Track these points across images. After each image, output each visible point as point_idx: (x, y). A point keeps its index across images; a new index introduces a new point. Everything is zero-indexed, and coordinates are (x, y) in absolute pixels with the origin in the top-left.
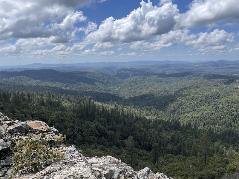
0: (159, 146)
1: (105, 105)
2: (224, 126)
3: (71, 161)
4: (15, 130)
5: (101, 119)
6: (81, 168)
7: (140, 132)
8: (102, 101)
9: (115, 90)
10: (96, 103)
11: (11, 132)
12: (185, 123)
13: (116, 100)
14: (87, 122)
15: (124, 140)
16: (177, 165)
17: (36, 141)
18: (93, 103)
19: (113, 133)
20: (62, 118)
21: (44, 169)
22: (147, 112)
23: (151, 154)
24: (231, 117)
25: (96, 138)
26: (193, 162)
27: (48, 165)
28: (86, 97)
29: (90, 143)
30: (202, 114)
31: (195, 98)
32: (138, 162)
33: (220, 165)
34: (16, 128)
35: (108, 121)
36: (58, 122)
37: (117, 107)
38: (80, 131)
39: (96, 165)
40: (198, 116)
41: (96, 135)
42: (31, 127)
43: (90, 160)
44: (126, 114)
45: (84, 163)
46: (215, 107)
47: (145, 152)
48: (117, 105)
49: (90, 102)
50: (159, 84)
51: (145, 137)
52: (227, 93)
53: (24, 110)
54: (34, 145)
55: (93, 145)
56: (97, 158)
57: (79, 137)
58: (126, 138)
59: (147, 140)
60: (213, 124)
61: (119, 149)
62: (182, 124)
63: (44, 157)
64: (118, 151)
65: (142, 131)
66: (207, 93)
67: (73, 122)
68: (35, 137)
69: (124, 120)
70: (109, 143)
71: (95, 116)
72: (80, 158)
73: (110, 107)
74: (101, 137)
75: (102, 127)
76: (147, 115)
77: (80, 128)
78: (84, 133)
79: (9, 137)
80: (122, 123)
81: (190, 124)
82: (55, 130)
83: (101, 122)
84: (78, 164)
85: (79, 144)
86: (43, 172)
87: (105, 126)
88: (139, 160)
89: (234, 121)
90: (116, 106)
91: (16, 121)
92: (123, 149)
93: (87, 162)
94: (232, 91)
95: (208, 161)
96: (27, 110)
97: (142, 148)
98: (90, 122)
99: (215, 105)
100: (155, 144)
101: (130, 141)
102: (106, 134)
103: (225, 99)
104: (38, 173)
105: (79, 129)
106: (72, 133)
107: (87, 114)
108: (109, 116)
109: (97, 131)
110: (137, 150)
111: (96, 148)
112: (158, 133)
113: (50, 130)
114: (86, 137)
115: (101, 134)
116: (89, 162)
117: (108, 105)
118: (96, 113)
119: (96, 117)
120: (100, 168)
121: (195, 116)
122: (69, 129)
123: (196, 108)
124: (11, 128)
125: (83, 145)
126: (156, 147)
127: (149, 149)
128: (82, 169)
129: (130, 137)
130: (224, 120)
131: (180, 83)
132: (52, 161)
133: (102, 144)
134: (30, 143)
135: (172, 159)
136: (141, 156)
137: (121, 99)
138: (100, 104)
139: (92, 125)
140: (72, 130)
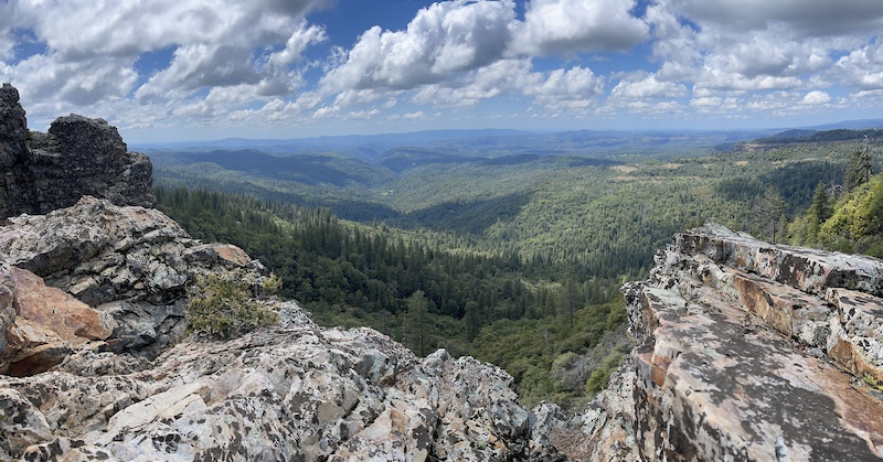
0: (481, 307)
1: (362, 227)
2: (598, 250)
5: (354, 255)
6: (310, 346)
7: (438, 281)
8: (355, 219)
9: (381, 195)
10: (342, 222)
11: (187, 260)
12: (530, 257)
13: (385, 217)
14: (322, 259)
15: (404, 299)
16: (519, 339)
17: (231, 282)
18: (335, 223)
19: (380, 283)
20: (273, 247)
21: (240, 336)
22: (453, 241)
23: (463, 323)
24: (606, 233)
25: (343, 293)
26: (549, 326)
27: (248, 332)
28: (322, 209)
29: (331, 301)
30: (561, 235)
31: (545, 207)
32: (436, 341)
33: (596, 319)
35: (369, 260)
36: (265, 253)
37: (388, 231)
38: (311, 276)
40: (553, 240)
41: (343, 287)
43: (327, 332)
44: (407, 245)
45: (315, 338)
46: (580, 220)
47: (451, 320)
48: (388, 227)
49: (328, 221)
50: (475, 181)
51: (449, 291)
52: (597, 192)
53: (204, 226)
54: (227, 289)
55: (336, 306)
56: (341, 330)
57: (307, 286)
58: (409, 294)
59: (452, 297)
60: (581, 250)
61: (394, 316)
62: (524, 259)
63: (241, 315)
64: (393, 319)
65: (443, 279)
66: (565, 195)
67: (295, 258)
68: (226, 275)
69: (403, 258)
70: (371, 304)
71: (340, 249)
72: (307, 327)
73: (371, 231)
74: (354, 290)
76: (451, 247)
77: (309, 269)
78: (317, 281)
79: (185, 268)
80: (400, 265)
81: (540, 258)
82: (261, 267)
83: (353, 261)
84: (304, 338)
85: (306, 301)
86: (239, 342)
87: (361, 270)
88: (439, 337)
89: (611, 239)
90: (384, 230)
91: (197, 241)
92: (403, 317)
94: (606, 188)
95: (577, 318)
96: (210, 226)
97: (443, 314)
98: (330, 260)
99: (581, 215)
100: (470, 303)
101: (417, 300)
102: (364, 285)
103: (596, 203)
104: (230, 343)
105: (306, 272)
106: (291, 278)
107: (324, 244)
108: (370, 250)
109: (345, 280)
110: (432, 317)
111: (344, 311)
112: (477, 282)
113: (252, 267)
114: (322, 289)
115: (354, 285)
117: (369, 228)
118: (343, 242)
119: (344, 252)
121: (549, 240)
122: (285, 270)
123: (550, 225)
124: (189, 251)
125: (314, 303)
126: (473, 310)
127: (460, 314)
128: (312, 349)
129: (418, 292)
130: (596, 241)
131: (516, 177)
132: (256, 324)
133: (358, 305)
134: (221, 285)
135: (509, 329)
136: (442, 328)
137: (396, 214)
138: (350, 224)
139: (336, 266)
140: (291, 273)
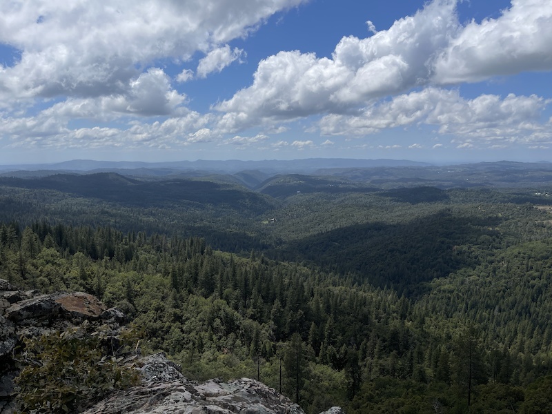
0: (363, 358)
1: (236, 259)
2: (513, 312)
3: (156, 388)
4: (25, 313)
5: (229, 291)
6: (181, 406)
7: (317, 323)
8: (232, 250)
9: (261, 223)
10: (217, 253)
11: (15, 319)
13: (264, 247)
14: (194, 298)
15: (280, 343)
16: (403, 404)
17: (74, 340)
18: (210, 254)
19: (255, 324)
20: (138, 288)
21: (90, 407)
22: (336, 278)
23: (342, 375)
24: (527, 291)
25: (214, 337)
26: (441, 396)
27: (101, 399)
28: (195, 239)
29: (201, 349)
30: (462, 283)
31: (445, 246)
32: (312, 395)
33: (504, 403)
34: (27, 309)
35: (245, 296)
36: (128, 296)
37: (267, 263)
39: (217, 399)
40: (452, 287)
41: (215, 330)
42: (65, 307)
43: (202, 387)
44: (286, 279)
45: (187, 395)
46: (490, 268)
47: (330, 371)
48: (267, 259)
49: (202, 252)
50: (363, 212)
51: (329, 335)
52: (518, 236)
53: (47, 269)
54: (70, 350)
55: (207, 354)
56: (218, 383)
57: (176, 333)
58: (286, 337)
59: (333, 343)
60: (488, 307)
61: (268, 364)
63: (92, 380)
64: (267, 368)
65: (324, 321)
66: (473, 236)
67: (163, 299)
68: (72, 331)
69: (281, 294)
70: (245, 349)
71: (213, 285)
72: (177, 383)
73: (248, 263)
74: (227, 333)
75: (229, 310)
76: (334, 284)
77: (178, 311)
78: (188, 325)
79: (11, 330)
80: (277, 303)
82: (120, 314)
83: (227, 299)
84: (173, 397)
85: (175, 351)
87: (236, 308)
88: (316, 390)
89: (534, 300)
90: (263, 262)
91: (28, 293)
93: (193, 392)
95: (477, 394)
96: (55, 269)
97: (323, 362)
98: (203, 299)
99: (491, 262)
100: (352, 351)
102: (238, 327)
103: (515, 250)
105: (175, 314)
106: (158, 324)
107: (196, 280)
108: (246, 284)
109: (218, 321)
110: (310, 365)
111: (215, 359)
112: (361, 327)
113: (108, 316)
114: (193, 334)
116: (200, 391)
117: (245, 260)
118: (217, 276)
119: (218, 288)
120: (225, 406)
121: (446, 287)
122: (152, 314)
123: (449, 269)
124: (16, 307)
125: (183, 352)
126: (355, 360)
127: (339, 364)
128: (182, 408)
129: (296, 334)
130: (511, 299)
131: (411, 211)
132: (111, 388)
133: (230, 351)
134: (60, 345)
135: (393, 390)
136: (319, 380)
138: (227, 255)
139: (208, 305)
140: (159, 318)
